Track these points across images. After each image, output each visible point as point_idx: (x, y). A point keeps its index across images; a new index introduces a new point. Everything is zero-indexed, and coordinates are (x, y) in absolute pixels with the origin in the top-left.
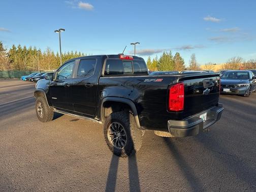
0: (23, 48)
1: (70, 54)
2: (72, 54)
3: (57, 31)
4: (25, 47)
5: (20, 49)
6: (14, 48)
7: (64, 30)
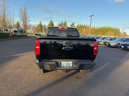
0: (82, 25)
1: (104, 27)
2: (105, 27)
3: (90, 16)
4: (83, 25)
5: (80, 25)
6: (78, 25)
7: (93, 15)
